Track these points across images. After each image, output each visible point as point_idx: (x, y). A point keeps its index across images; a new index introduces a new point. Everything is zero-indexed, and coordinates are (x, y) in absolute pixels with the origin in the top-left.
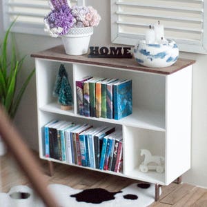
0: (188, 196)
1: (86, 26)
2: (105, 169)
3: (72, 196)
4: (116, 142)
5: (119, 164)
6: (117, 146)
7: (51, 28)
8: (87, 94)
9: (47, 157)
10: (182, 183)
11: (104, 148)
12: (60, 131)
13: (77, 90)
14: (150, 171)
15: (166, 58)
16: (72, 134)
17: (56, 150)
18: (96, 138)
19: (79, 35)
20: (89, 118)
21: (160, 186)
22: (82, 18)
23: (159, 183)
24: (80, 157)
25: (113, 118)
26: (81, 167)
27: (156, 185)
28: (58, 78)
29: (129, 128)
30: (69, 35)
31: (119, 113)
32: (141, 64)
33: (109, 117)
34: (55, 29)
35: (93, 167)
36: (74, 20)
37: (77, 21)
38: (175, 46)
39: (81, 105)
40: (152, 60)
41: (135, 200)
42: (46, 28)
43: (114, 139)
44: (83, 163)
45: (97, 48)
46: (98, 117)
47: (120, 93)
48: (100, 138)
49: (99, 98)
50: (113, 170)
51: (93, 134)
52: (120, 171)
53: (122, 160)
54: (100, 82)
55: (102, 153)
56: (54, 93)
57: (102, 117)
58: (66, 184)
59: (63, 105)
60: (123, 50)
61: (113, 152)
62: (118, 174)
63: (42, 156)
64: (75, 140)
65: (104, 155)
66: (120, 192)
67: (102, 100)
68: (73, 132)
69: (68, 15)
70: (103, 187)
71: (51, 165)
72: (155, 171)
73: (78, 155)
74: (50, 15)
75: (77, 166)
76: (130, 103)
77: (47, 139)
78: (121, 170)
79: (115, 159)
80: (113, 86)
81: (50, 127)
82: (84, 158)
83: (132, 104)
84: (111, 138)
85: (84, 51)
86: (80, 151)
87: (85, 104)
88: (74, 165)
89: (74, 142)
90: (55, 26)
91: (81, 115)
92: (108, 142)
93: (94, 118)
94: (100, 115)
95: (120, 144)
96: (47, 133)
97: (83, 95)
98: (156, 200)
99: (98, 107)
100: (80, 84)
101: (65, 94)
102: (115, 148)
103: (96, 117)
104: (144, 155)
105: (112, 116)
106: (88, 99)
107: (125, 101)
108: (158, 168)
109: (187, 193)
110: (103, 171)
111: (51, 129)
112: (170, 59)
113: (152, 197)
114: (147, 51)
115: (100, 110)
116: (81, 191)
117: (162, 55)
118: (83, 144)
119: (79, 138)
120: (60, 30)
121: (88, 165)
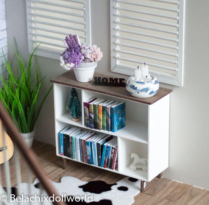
0: (165, 189)
1: (91, 62)
2: (105, 167)
3: (80, 187)
4: (113, 148)
5: (115, 164)
6: (113, 151)
7: (66, 63)
8: (91, 112)
9: (62, 155)
10: (162, 177)
11: (104, 152)
12: (72, 137)
13: (84, 109)
14: (138, 169)
15: (149, 92)
16: (81, 140)
17: (69, 150)
18: (98, 144)
19: (87, 69)
20: (94, 129)
21: (144, 181)
22: (88, 56)
23: (143, 179)
24: (86, 157)
25: (111, 130)
26: (87, 164)
27: (141, 181)
28: (70, 97)
29: (122, 139)
30: (79, 69)
31: (115, 128)
32: (131, 95)
33: (108, 130)
34: (68, 65)
35: (96, 165)
36: (83, 57)
37: (85, 58)
38: (156, 82)
39: (87, 120)
40: (138, 93)
41: (126, 192)
42: (62, 63)
43: (111, 146)
44: (88, 161)
45: (100, 78)
46: (100, 130)
47: (116, 113)
48: (101, 144)
49: (101, 116)
50: (110, 168)
51: (96, 141)
52: (115, 169)
53: (117, 161)
54: (101, 105)
55: (103, 156)
56: (67, 108)
57: (102, 129)
58: (76, 177)
59: (74, 118)
60: (119, 81)
61: (110, 156)
62: (114, 171)
63: (58, 154)
64: (83, 145)
65: (104, 157)
66: (116, 184)
67: (103, 117)
68: (81, 139)
69: (78, 54)
70: (103, 180)
71: (65, 162)
72: (141, 169)
73: (85, 155)
74: (64, 53)
75: (84, 163)
76: (123, 119)
77: (62, 142)
78: (117, 168)
79: (112, 160)
80: (111, 108)
81: (64, 133)
82: (89, 158)
83: (125, 120)
84: (109, 145)
85: (90, 79)
86: (86, 153)
87: (90, 119)
88: (82, 162)
89: (82, 146)
90: (68, 62)
91: (87, 127)
92: (107, 148)
93: (97, 130)
94: (101, 127)
95: (116, 150)
96: (62, 138)
97: (89, 113)
98: (141, 192)
99: (100, 122)
100: (87, 105)
101: (76, 110)
102: (112, 152)
103: (98, 129)
104: (133, 158)
105: (110, 129)
106: (93, 116)
107: (120, 118)
108: (143, 168)
109: (165, 186)
110: (103, 168)
111: (65, 135)
112: (152, 93)
113: (138, 189)
114: (135, 86)
115: (101, 125)
116: (87, 183)
117: (146, 90)
118: (89, 148)
119: (86, 143)
120: (72, 65)
121: (92, 163)
